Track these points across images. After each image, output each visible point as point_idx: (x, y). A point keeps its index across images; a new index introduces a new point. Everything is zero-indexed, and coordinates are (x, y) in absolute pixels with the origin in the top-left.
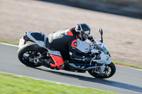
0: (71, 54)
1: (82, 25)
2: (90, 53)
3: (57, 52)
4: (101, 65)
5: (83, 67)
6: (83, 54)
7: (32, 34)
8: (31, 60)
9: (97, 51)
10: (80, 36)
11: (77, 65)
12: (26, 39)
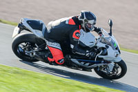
0: (72, 46)
1: (86, 13)
2: (96, 47)
3: (56, 44)
4: (109, 62)
5: (87, 64)
6: (87, 48)
7: (28, 22)
8: (27, 52)
9: (104, 45)
10: (83, 26)
11: (80, 62)
12: (22, 27)
